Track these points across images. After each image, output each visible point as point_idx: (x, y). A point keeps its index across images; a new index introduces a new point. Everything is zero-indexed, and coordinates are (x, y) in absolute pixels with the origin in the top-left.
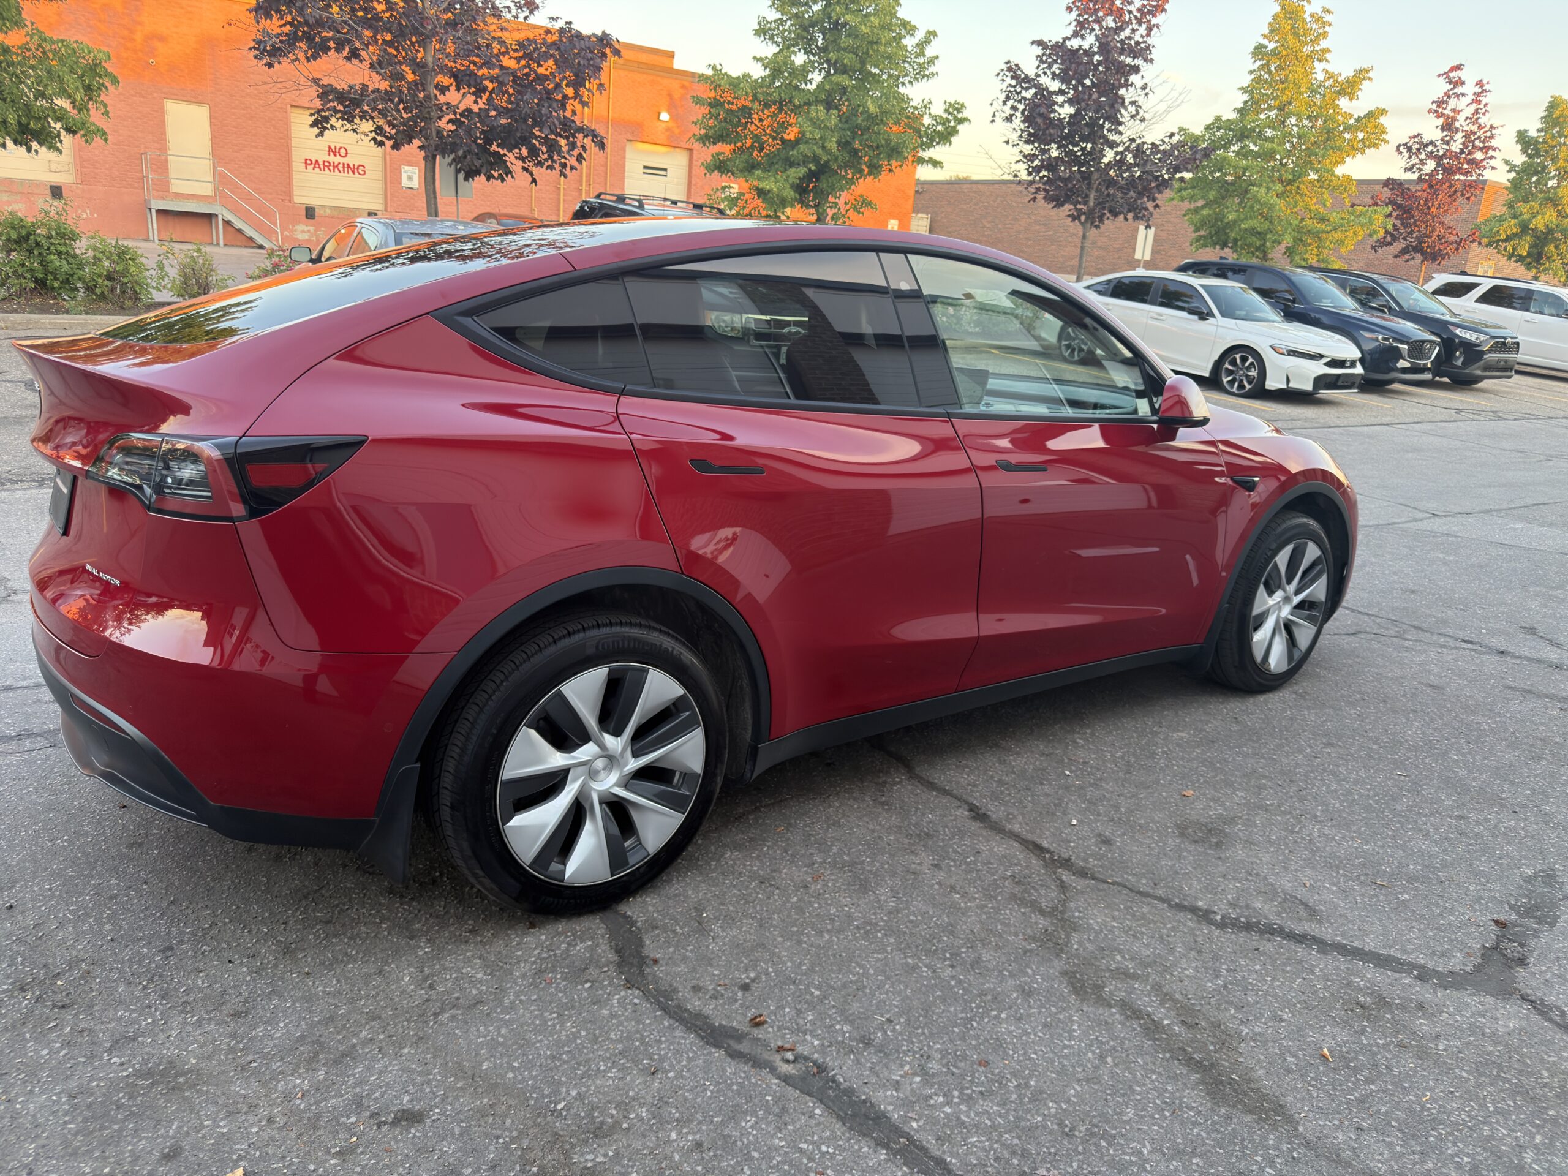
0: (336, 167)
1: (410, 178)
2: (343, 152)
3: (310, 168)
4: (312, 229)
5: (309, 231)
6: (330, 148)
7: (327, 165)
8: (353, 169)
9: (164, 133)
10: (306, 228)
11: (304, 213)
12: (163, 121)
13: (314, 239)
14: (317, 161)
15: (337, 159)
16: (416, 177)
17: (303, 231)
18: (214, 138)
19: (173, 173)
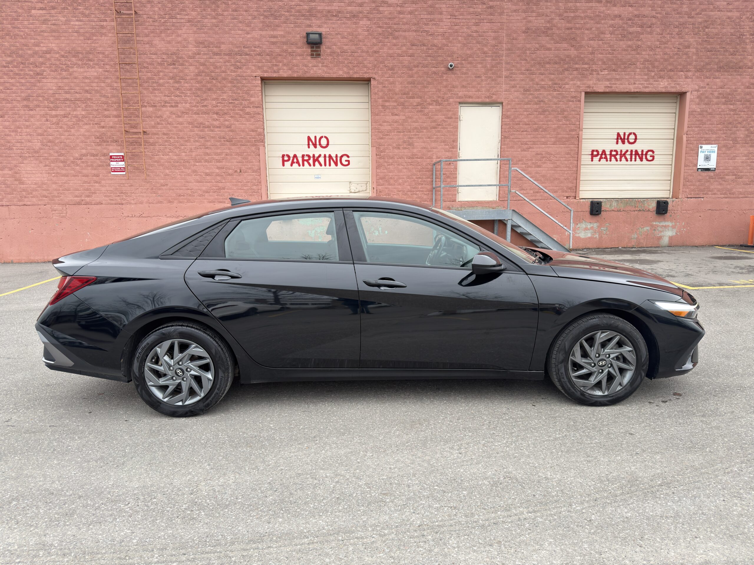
0: (623, 155)
1: (707, 158)
2: (632, 137)
3: (596, 159)
4: (595, 225)
5: (592, 228)
6: (618, 134)
7: (614, 155)
8: (640, 156)
9: (455, 141)
10: (589, 226)
11: (588, 208)
12: (456, 128)
13: (597, 236)
14: (604, 151)
15: (627, 147)
16: (714, 157)
17: (586, 229)
18: (505, 138)
19: (461, 180)
